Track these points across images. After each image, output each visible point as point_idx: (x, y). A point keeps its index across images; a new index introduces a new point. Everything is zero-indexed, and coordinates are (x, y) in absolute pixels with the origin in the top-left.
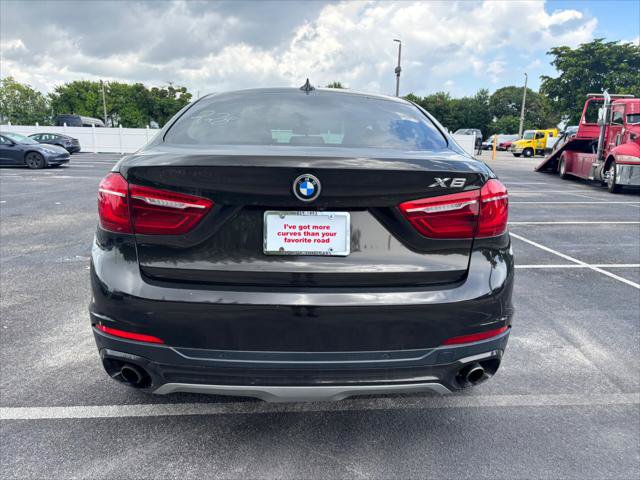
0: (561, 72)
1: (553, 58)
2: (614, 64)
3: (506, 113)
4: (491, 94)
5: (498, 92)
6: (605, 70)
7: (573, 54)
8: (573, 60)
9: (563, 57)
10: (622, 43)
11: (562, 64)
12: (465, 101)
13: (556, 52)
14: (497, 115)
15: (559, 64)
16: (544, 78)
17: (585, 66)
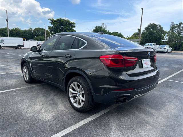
0: (52, 25)
1: (50, 21)
2: (65, 24)
3: (39, 35)
4: (33, 29)
5: (35, 29)
6: (63, 26)
7: (55, 21)
8: (56, 23)
9: (52, 21)
10: (66, 20)
11: (53, 23)
12: (25, 31)
13: (51, 20)
14: (36, 36)
15: (52, 23)
16: (49, 26)
17: (59, 24)
